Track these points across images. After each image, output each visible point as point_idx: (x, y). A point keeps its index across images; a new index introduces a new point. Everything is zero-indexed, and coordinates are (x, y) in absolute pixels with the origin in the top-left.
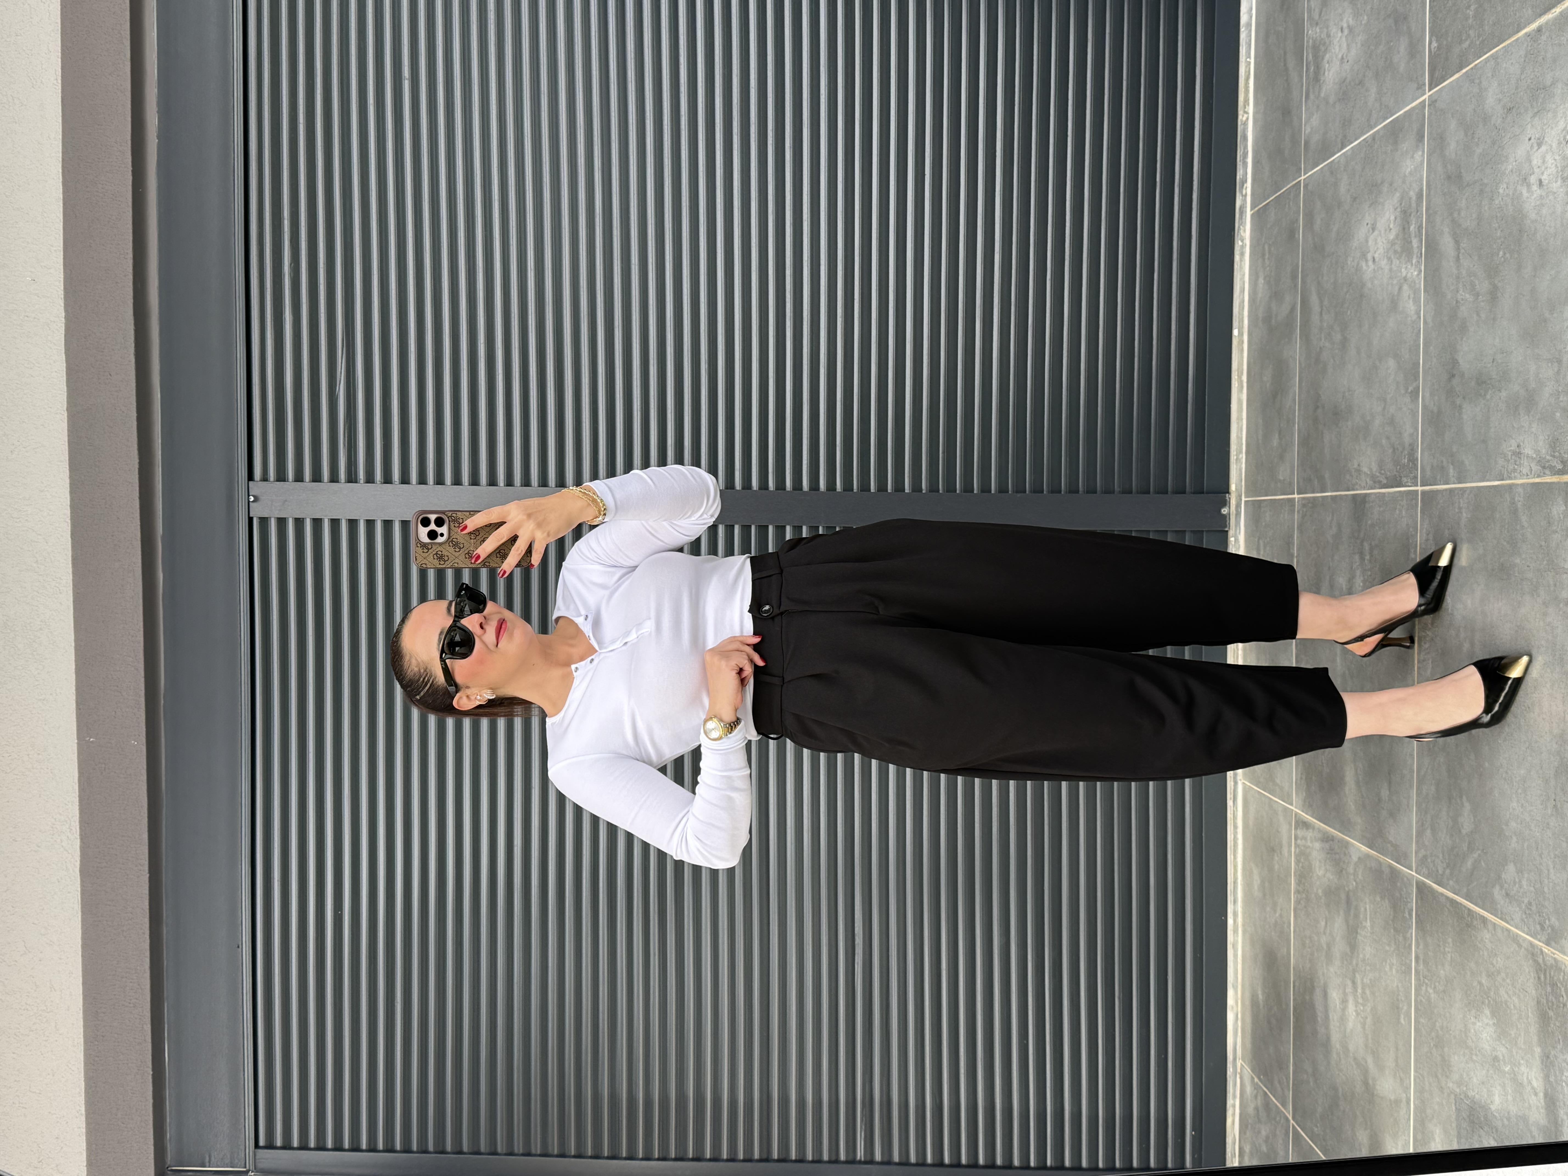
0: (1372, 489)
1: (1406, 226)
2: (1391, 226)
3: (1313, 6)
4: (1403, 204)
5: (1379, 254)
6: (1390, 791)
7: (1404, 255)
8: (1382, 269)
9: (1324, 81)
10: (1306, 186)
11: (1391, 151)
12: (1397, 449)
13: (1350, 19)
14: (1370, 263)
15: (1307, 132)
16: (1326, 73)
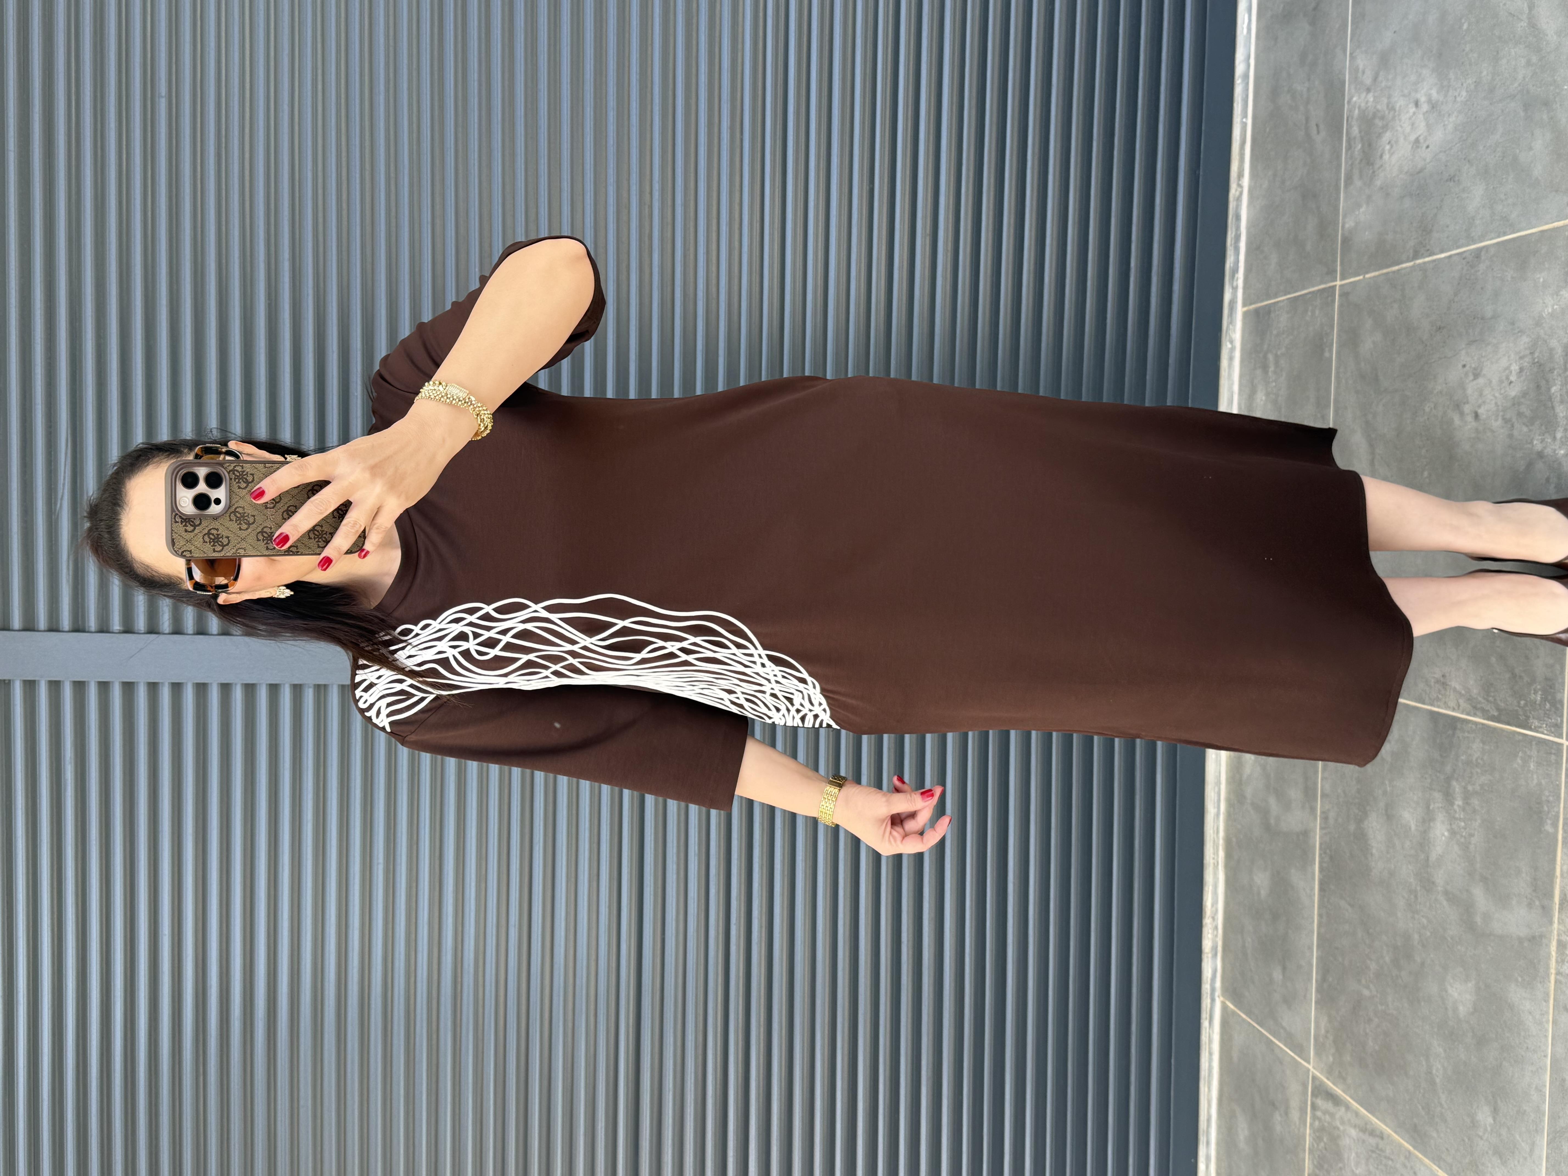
0: (1468, 714)
1: (1543, 383)
2: (1513, 378)
3: (1361, 67)
4: (1536, 355)
5: (1488, 411)
6: (1494, 1120)
7: (1538, 422)
8: (1493, 431)
9: (1382, 166)
10: (1345, 295)
11: (1512, 278)
12: (1521, 677)
13: (1434, 93)
14: (1470, 418)
15: (1347, 226)
16: (1386, 157)
